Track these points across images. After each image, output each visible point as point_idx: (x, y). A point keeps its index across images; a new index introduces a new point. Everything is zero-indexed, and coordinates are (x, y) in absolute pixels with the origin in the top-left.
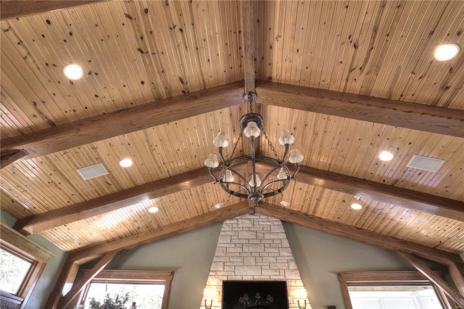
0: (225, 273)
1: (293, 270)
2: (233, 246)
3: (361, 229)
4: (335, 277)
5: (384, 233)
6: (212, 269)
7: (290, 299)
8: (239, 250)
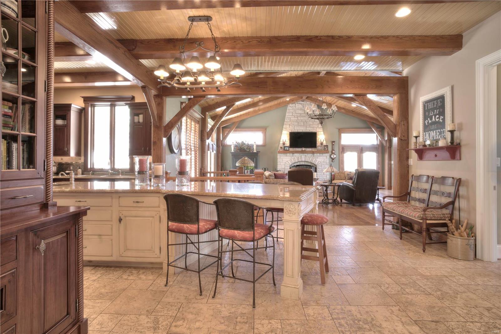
0: (290, 129)
1: (320, 128)
2: (293, 117)
3: (354, 111)
4: (337, 130)
5: (364, 114)
6: (284, 127)
7: (317, 139)
8: (296, 119)
